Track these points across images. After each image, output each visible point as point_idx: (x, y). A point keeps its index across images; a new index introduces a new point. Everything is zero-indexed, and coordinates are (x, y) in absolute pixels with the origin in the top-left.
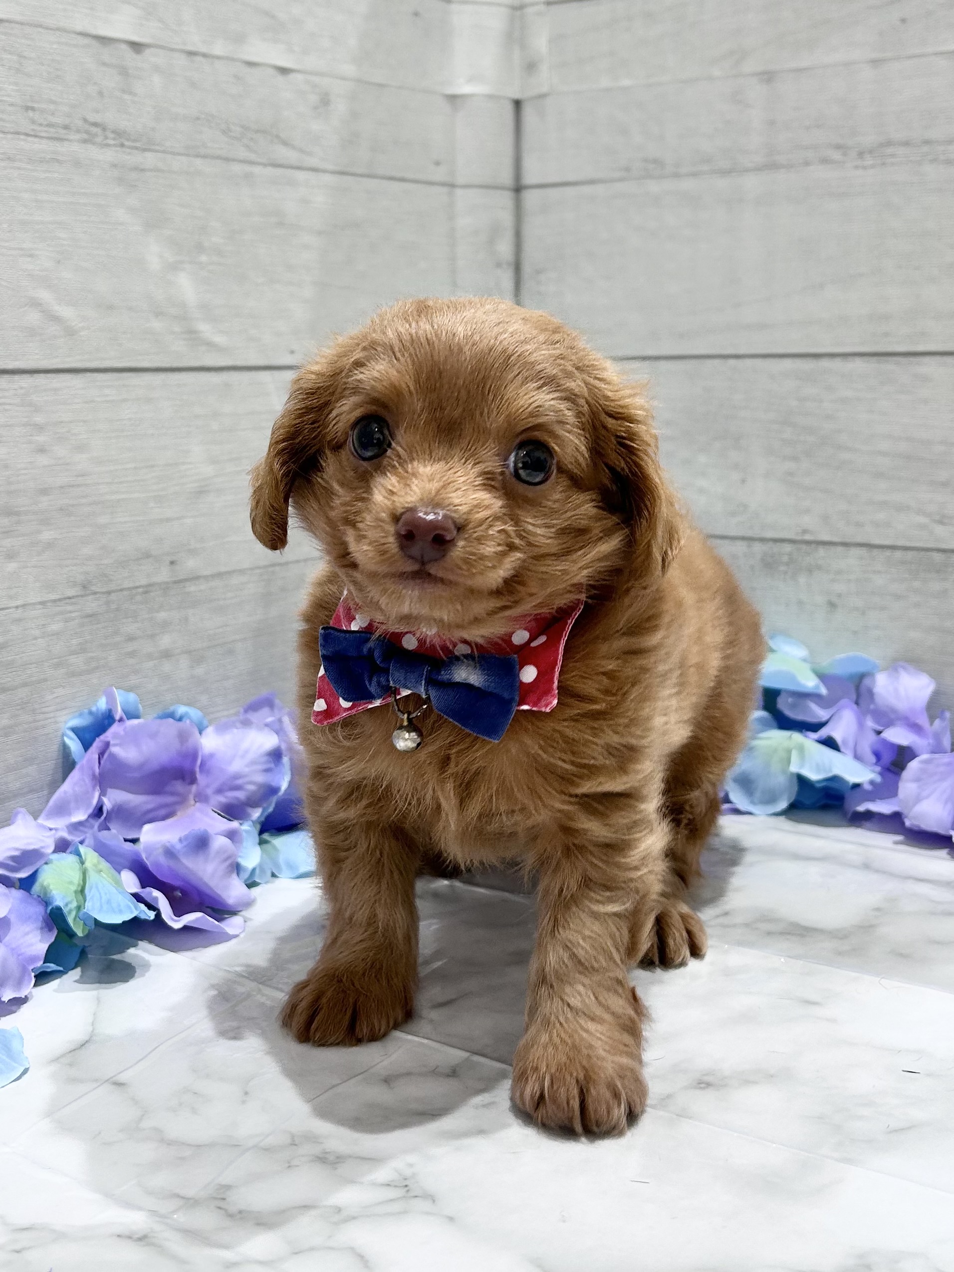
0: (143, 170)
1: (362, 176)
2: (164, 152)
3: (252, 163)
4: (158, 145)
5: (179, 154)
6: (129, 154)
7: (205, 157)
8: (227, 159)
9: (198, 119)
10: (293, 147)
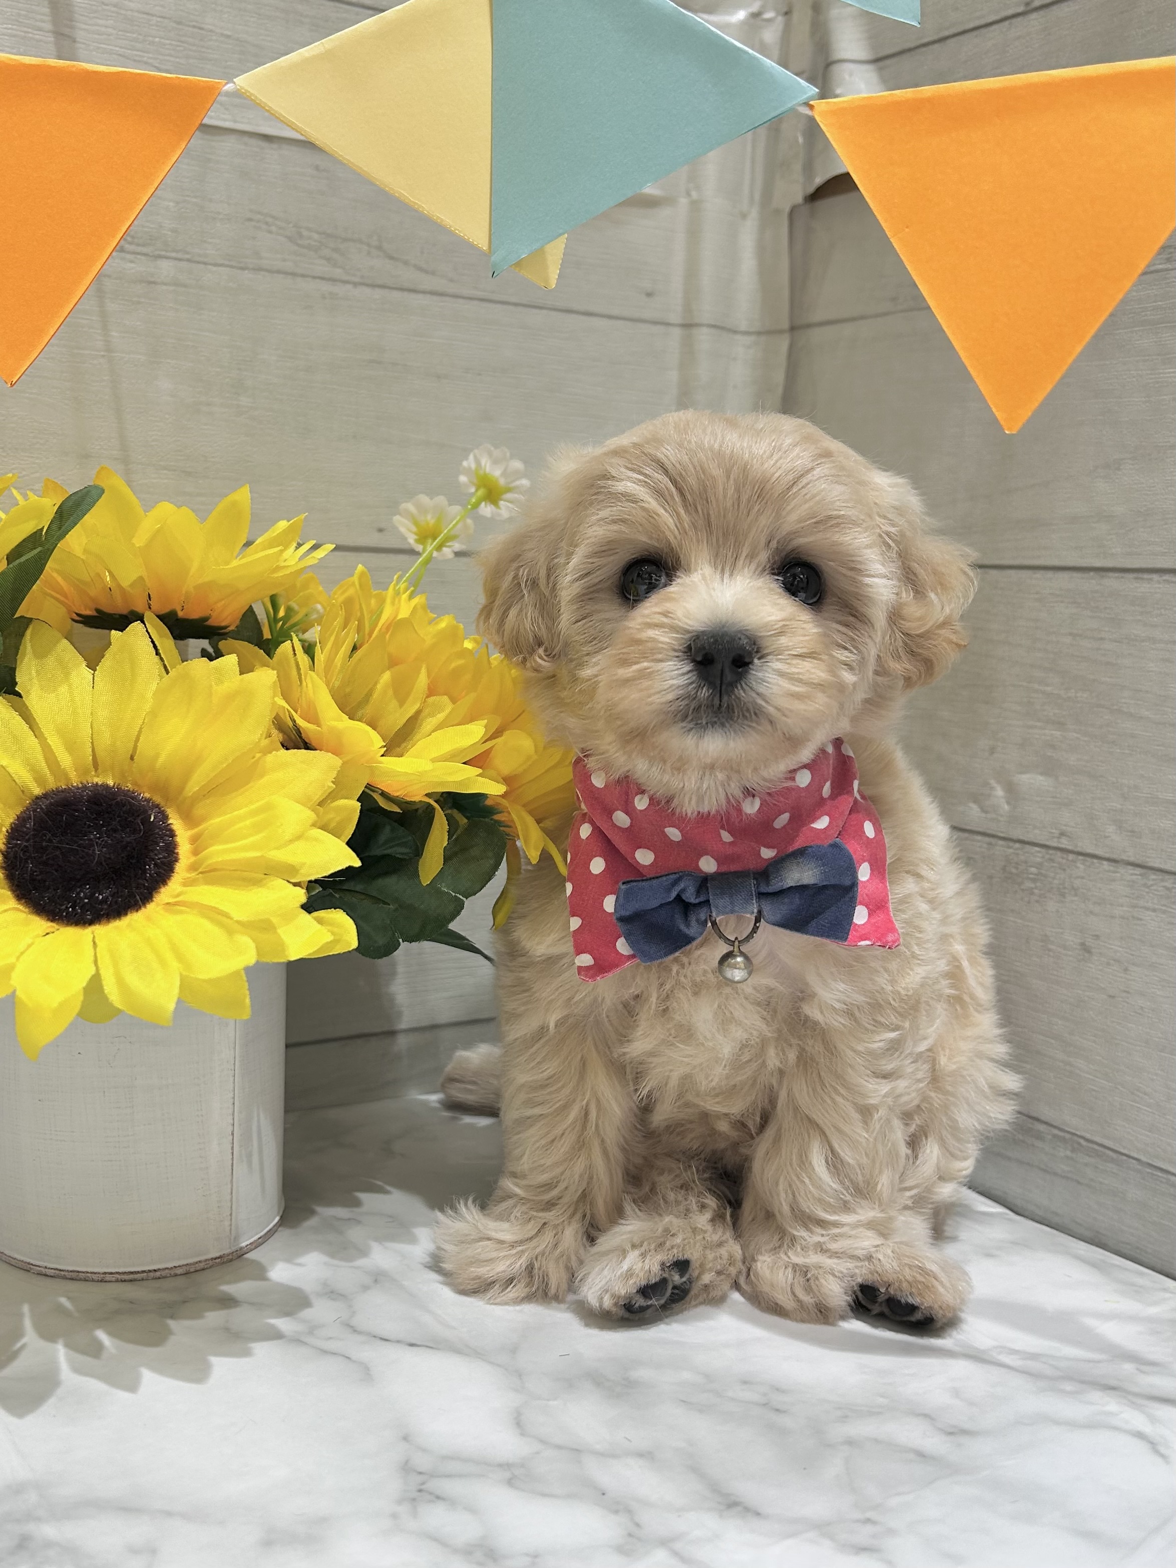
0: (154, 283)
1: (516, 305)
2: (188, 260)
3: (333, 280)
4: (177, 251)
5: (216, 265)
6: (132, 262)
7: (260, 269)
8: (294, 274)
9: (250, 220)
10: (406, 263)
